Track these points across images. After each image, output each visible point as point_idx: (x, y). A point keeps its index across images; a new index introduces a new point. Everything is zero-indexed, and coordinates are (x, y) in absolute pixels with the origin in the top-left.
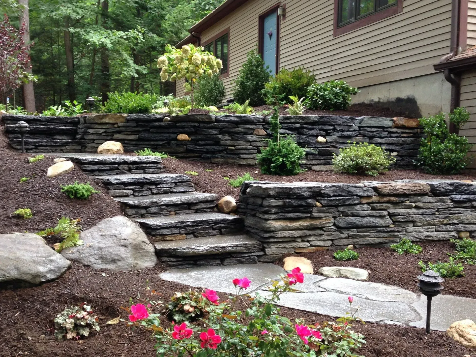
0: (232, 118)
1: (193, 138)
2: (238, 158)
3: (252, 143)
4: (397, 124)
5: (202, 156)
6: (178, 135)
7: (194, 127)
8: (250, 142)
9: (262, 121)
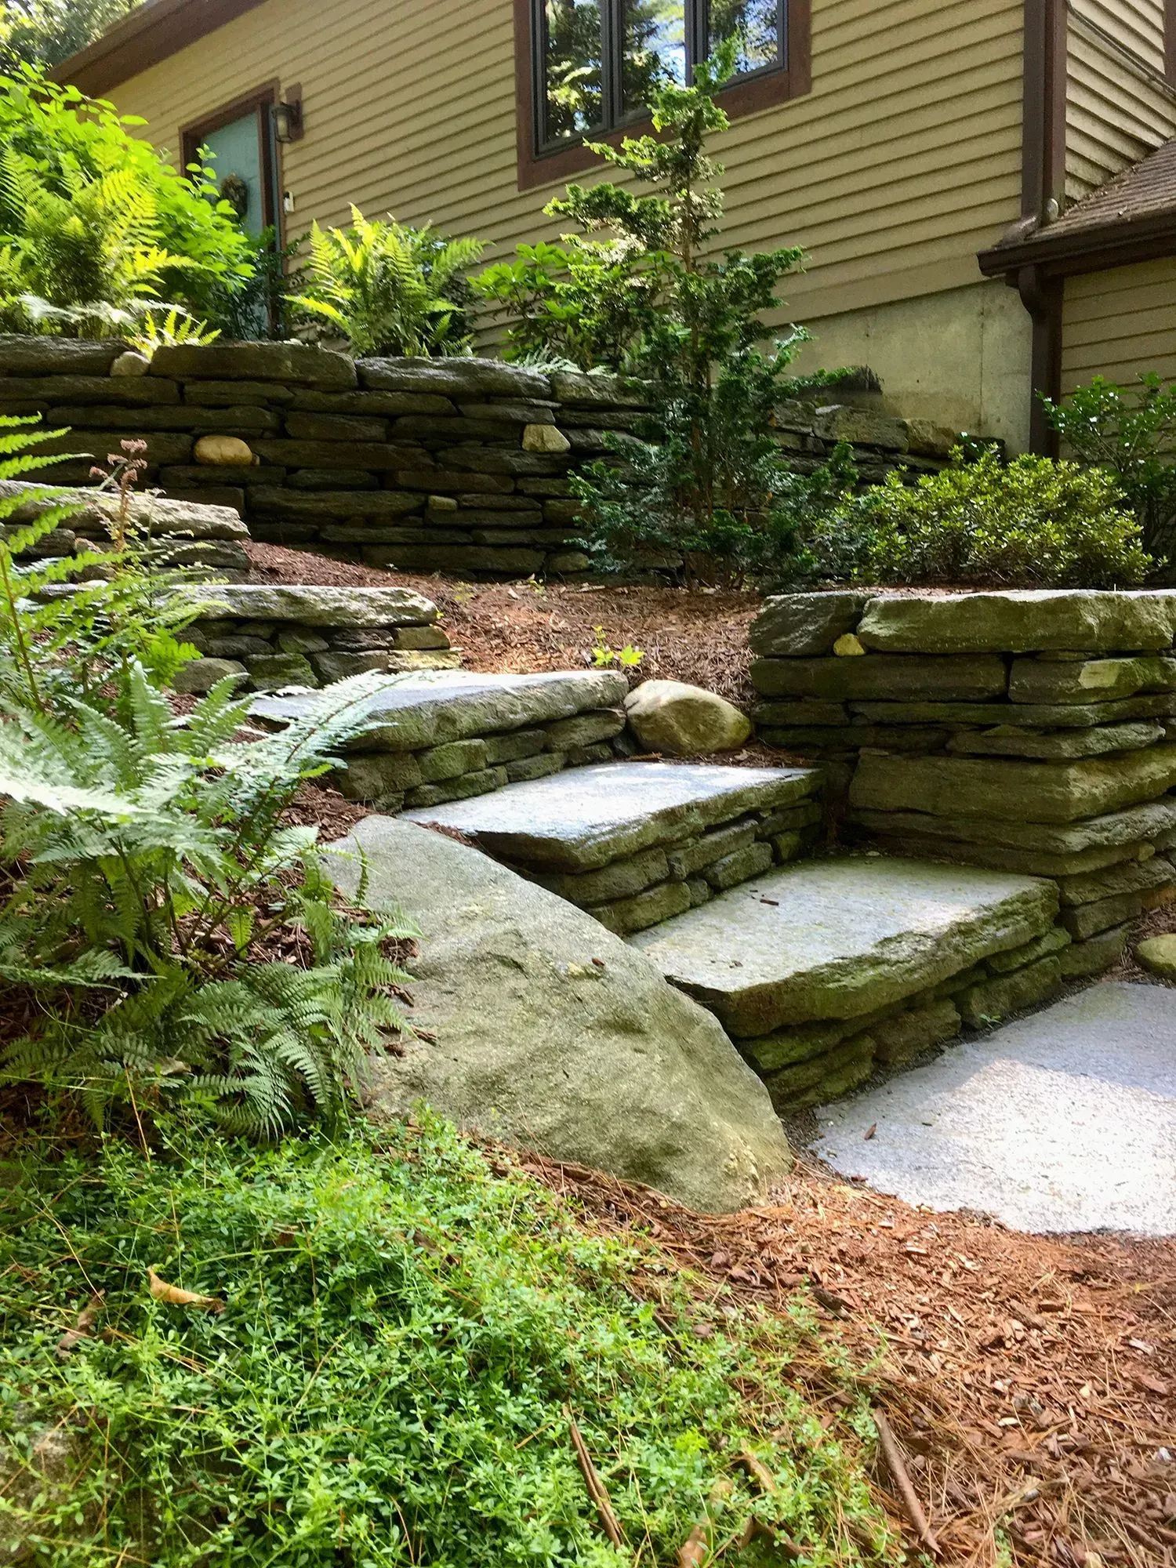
0: (432, 372)
1: (267, 451)
2: (475, 544)
3: (521, 484)
4: (915, 439)
5: (323, 535)
6: (197, 438)
7: (272, 403)
8: (516, 476)
9: (548, 390)
